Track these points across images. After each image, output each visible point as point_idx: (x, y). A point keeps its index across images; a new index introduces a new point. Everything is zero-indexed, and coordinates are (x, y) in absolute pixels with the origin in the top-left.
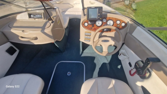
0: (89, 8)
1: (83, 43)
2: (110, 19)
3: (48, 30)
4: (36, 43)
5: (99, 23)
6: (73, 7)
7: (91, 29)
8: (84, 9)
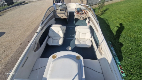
0: (77, 8)
1: (76, 18)
2: (83, 11)
3: (66, 14)
4: (62, 18)
5: (80, 12)
6: (70, 7)
7: (78, 14)
8: (76, 8)
